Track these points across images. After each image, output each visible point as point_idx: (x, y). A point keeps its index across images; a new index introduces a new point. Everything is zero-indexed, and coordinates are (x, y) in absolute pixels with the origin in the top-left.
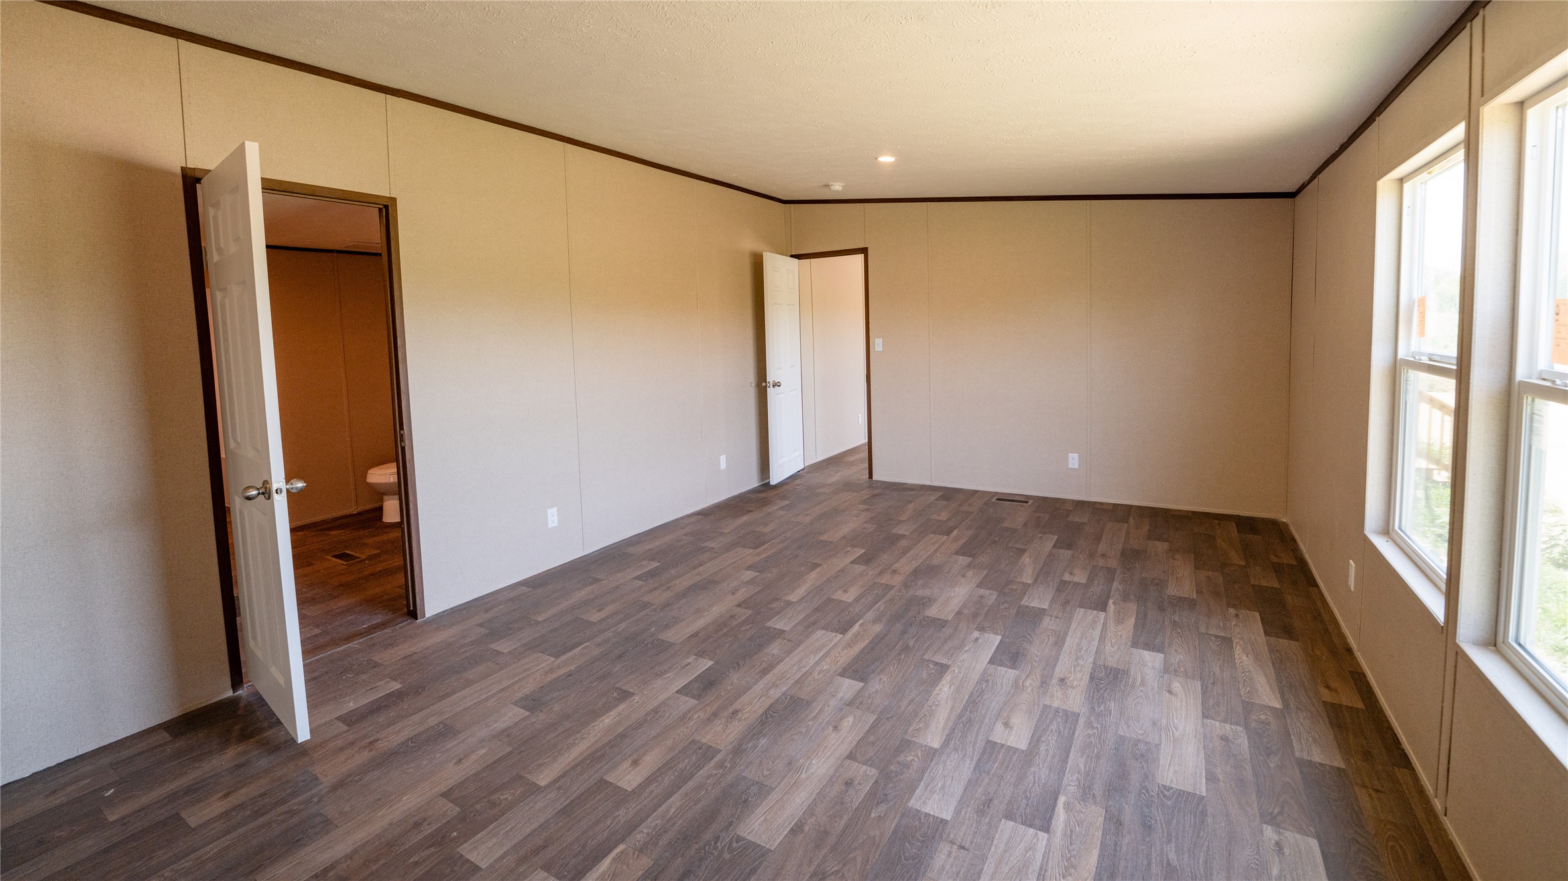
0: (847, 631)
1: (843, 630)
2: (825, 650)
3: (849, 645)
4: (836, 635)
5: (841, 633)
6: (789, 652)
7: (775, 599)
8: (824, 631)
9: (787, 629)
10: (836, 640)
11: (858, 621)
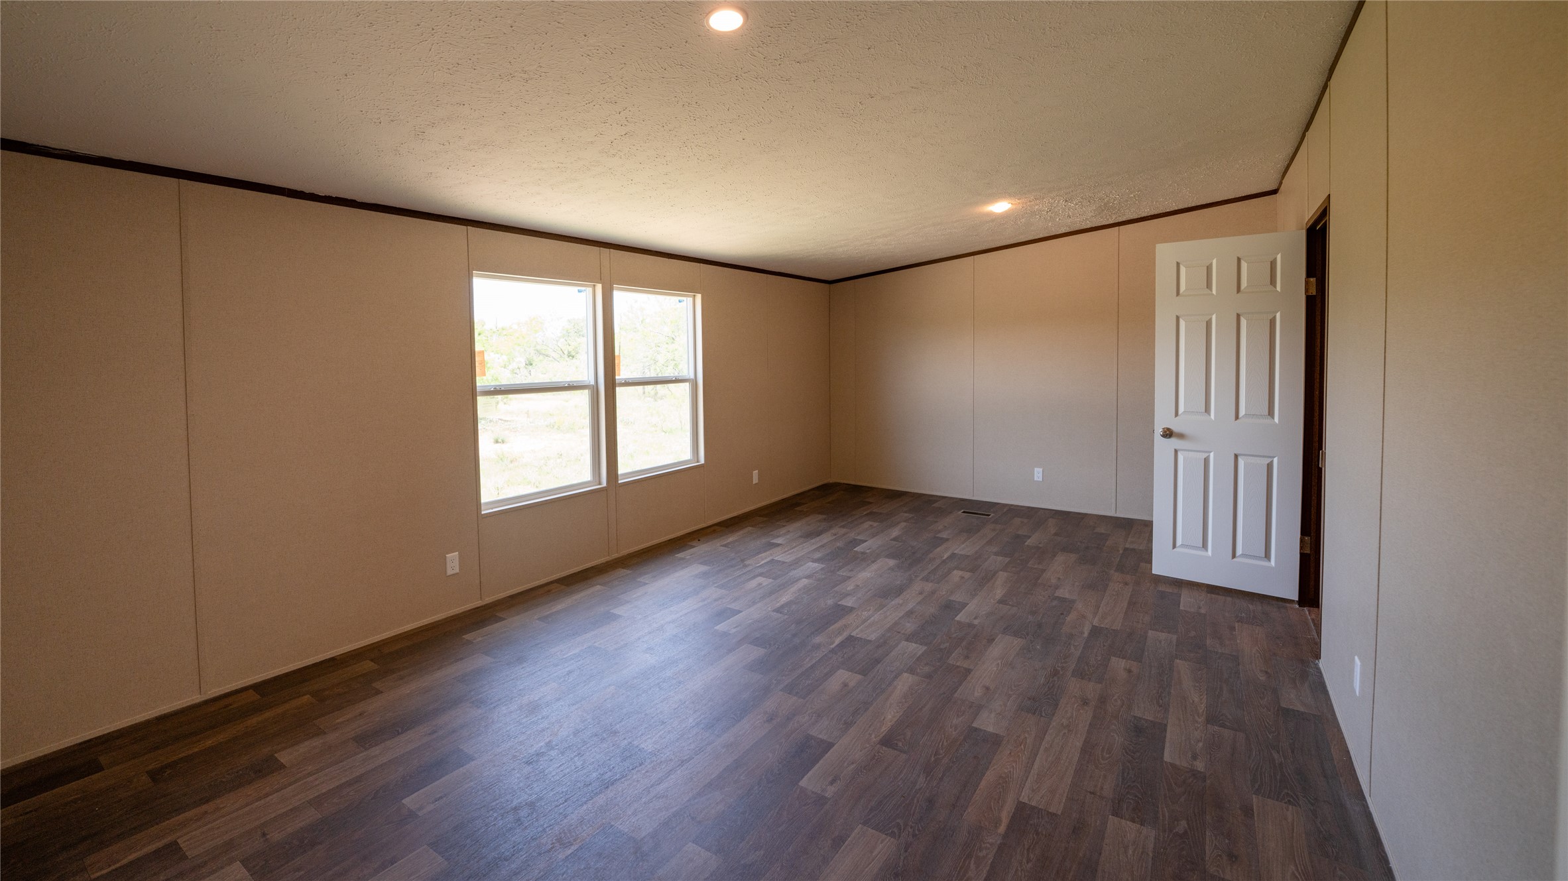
0: (846, 638)
1: (850, 639)
2: (867, 624)
3: (846, 626)
4: (857, 634)
5: (853, 636)
6: (896, 624)
7: (929, 676)
8: (869, 638)
9: (904, 643)
10: (857, 631)
11: (835, 647)
